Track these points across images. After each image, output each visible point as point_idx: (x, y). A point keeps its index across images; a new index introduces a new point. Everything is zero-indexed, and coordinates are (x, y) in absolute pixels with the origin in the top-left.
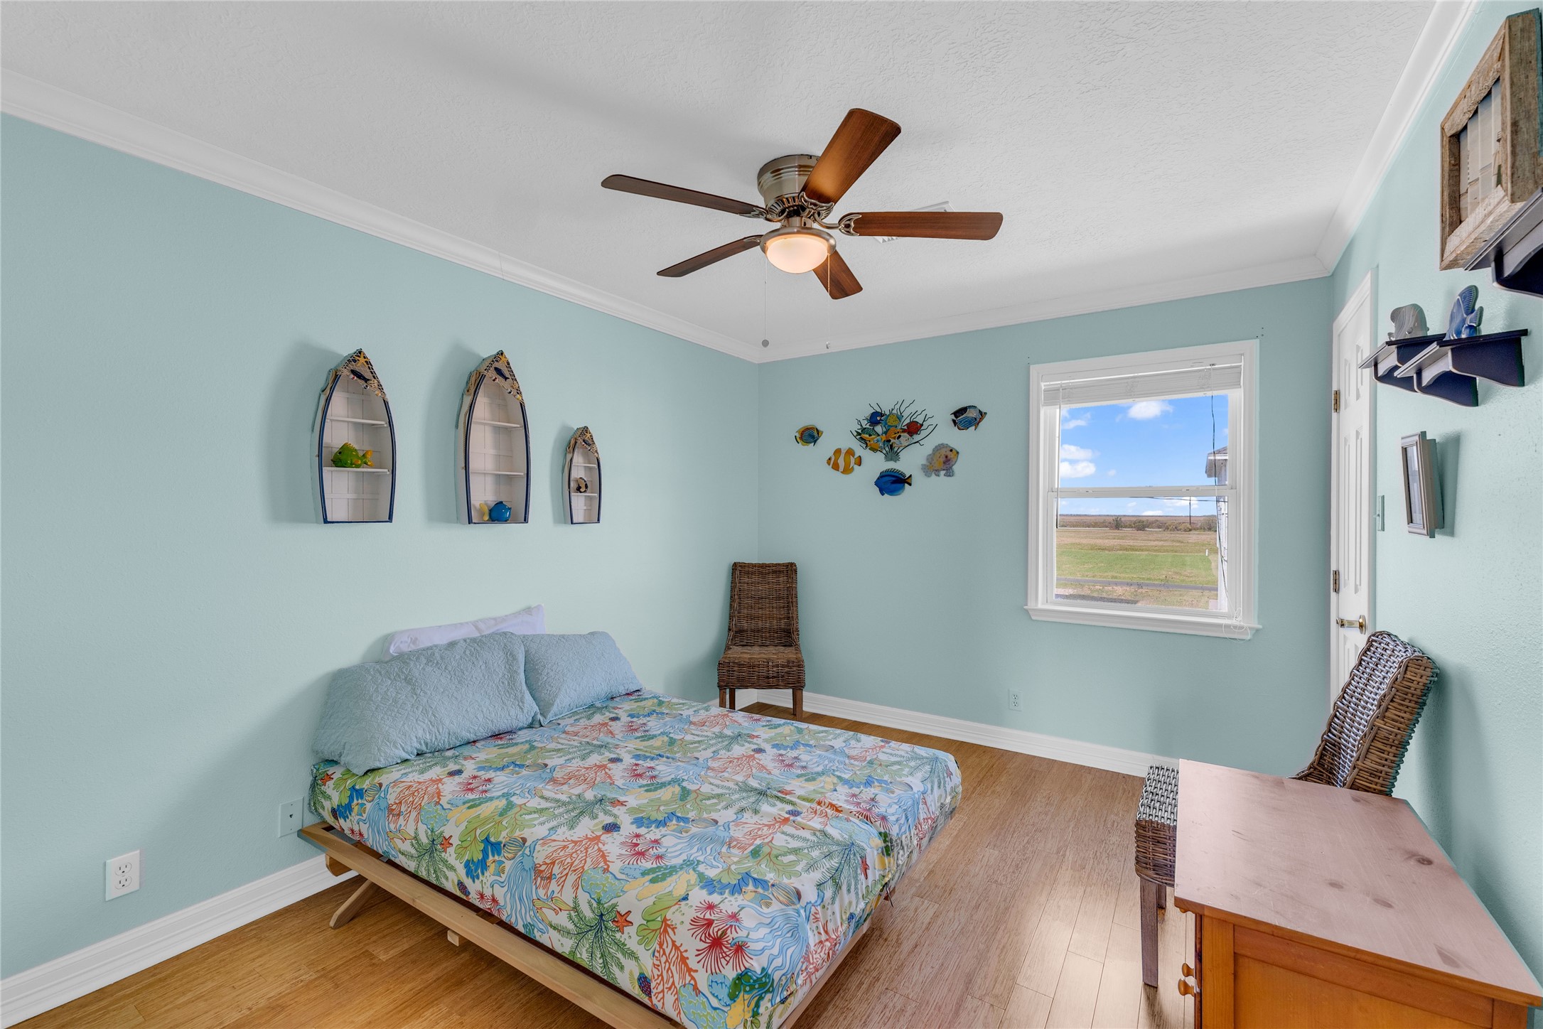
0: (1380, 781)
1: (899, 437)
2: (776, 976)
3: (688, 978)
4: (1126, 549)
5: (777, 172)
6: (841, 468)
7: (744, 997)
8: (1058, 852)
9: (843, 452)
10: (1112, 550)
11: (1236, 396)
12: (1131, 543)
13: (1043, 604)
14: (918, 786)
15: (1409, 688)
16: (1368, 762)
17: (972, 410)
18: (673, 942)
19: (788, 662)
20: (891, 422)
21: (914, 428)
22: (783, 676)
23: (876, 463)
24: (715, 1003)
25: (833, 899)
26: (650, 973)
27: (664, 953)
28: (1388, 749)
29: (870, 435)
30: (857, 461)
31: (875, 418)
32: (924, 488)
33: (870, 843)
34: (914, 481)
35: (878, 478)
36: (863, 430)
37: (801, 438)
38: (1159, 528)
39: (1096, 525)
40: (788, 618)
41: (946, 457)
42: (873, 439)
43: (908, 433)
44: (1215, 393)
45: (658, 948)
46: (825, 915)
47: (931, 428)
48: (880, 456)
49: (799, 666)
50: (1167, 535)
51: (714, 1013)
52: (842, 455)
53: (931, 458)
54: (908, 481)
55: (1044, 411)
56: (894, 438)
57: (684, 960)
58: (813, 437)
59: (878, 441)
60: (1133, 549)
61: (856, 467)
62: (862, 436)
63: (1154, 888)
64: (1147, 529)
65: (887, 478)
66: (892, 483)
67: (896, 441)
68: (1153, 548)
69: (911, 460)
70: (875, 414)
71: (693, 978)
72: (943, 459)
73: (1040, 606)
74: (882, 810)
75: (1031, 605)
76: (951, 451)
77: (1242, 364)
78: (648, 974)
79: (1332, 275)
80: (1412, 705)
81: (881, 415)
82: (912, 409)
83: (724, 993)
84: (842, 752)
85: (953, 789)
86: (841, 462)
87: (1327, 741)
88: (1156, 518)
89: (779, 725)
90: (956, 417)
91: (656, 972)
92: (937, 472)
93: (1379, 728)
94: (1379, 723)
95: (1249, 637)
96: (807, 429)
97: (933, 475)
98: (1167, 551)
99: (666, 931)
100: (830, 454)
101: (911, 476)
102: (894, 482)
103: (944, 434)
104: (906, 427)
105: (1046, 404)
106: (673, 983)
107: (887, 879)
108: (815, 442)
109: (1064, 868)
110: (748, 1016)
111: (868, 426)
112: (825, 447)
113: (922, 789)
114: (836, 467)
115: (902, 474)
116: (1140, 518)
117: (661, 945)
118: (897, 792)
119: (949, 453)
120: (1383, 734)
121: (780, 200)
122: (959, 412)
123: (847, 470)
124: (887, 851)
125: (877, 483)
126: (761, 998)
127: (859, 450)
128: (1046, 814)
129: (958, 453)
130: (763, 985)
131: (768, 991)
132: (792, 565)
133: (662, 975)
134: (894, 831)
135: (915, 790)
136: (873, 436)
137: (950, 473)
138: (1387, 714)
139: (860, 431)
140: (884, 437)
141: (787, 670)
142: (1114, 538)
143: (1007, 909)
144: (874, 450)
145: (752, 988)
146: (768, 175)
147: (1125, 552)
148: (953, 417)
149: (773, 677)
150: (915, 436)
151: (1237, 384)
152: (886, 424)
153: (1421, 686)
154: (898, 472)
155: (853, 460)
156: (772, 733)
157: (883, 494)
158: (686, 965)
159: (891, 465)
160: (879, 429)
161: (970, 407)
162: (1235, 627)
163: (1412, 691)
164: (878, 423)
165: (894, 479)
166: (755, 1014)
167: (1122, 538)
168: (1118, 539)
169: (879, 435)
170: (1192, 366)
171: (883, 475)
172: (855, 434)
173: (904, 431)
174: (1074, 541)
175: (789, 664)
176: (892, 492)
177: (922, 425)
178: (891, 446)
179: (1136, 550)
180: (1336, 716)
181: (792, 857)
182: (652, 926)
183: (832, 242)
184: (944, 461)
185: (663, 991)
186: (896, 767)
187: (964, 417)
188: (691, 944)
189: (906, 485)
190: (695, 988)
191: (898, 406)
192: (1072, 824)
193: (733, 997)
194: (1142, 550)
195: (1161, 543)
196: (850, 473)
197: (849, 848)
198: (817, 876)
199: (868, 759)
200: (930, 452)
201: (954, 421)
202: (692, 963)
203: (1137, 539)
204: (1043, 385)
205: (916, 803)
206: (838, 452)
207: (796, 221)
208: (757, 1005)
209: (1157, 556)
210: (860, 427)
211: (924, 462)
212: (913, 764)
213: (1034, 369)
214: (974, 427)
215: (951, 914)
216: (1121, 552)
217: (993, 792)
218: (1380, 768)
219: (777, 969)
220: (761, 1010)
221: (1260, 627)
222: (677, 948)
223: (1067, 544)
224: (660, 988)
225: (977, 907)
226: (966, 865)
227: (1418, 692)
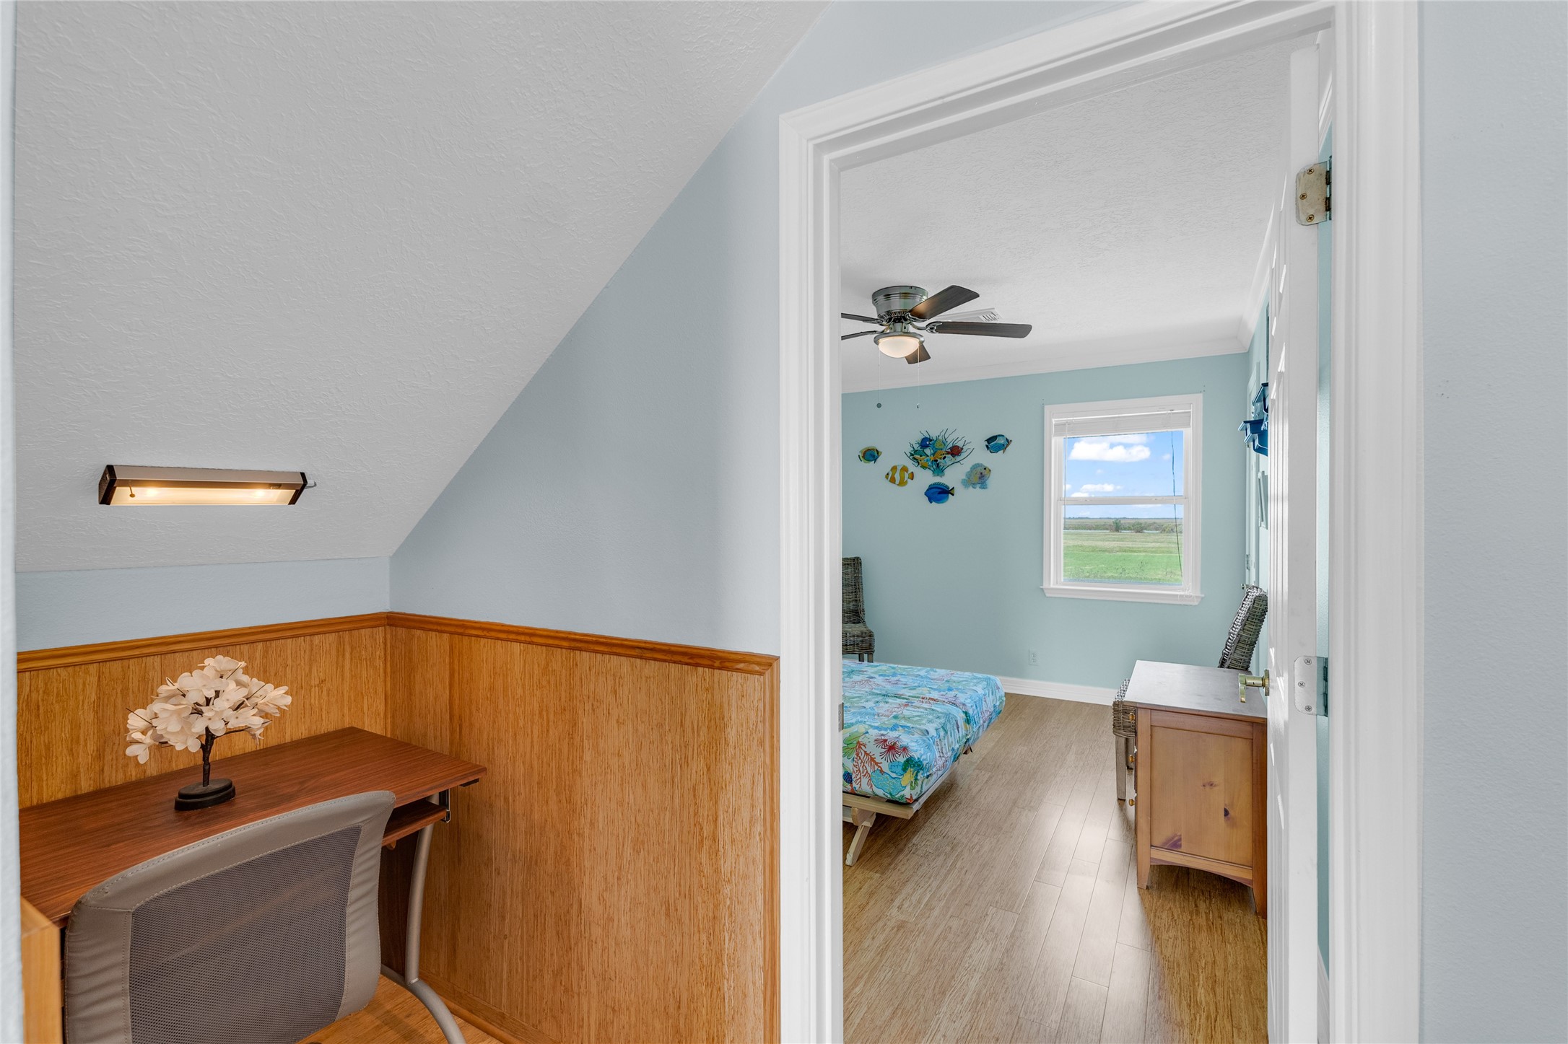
0: (1241, 665)
1: (945, 458)
2: (925, 763)
3: (876, 767)
4: (1125, 551)
5: (888, 296)
6: (897, 482)
7: (910, 770)
8: (1066, 747)
9: (899, 468)
10: (1112, 552)
11: (1188, 432)
12: (1130, 544)
13: (1054, 585)
14: (981, 692)
15: (1255, 612)
16: (1235, 655)
17: (1001, 438)
18: (865, 752)
19: (862, 633)
20: (937, 445)
21: (956, 451)
22: (858, 644)
23: (926, 478)
24: (894, 775)
25: (944, 737)
26: (852, 770)
27: (860, 758)
28: (1245, 646)
29: (921, 456)
30: (910, 476)
31: (926, 442)
32: (964, 498)
33: (960, 717)
34: (956, 492)
35: (928, 490)
36: (915, 451)
37: (864, 457)
38: (1157, 530)
39: (1097, 527)
40: (856, 601)
41: (981, 474)
42: (923, 459)
43: (952, 455)
44: (1173, 430)
45: (856, 756)
46: (941, 744)
47: (969, 451)
48: (928, 473)
49: (870, 636)
50: (1163, 537)
51: (894, 781)
52: (898, 472)
53: (969, 475)
54: (951, 492)
55: (1054, 440)
56: (941, 459)
57: (873, 759)
58: (873, 456)
59: (927, 460)
60: (1132, 550)
61: (909, 480)
62: (915, 456)
63: (1123, 741)
64: (1145, 531)
65: (935, 490)
66: (939, 493)
67: (942, 461)
68: (1150, 549)
69: (953, 476)
70: (924, 440)
71: (879, 767)
72: (979, 475)
73: (1052, 586)
74: (962, 700)
75: (1045, 586)
76: (985, 469)
77: (1191, 410)
78: (850, 771)
79: (1248, 352)
80: (1257, 621)
81: (930, 440)
82: (954, 436)
83: (899, 770)
84: (927, 678)
85: (1000, 698)
86: (897, 477)
87: (1225, 654)
88: (1154, 521)
89: (877, 666)
90: (989, 443)
91: (855, 769)
92: (974, 485)
93: (1241, 636)
94: (1241, 633)
95: (1196, 603)
96: (869, 450)
97: (971, 487)
98: (1163, 552)
99: (860, 747)
100: (888, 469)
101: (953, 488)
102: (940, 493)
103: (978, 455)
104: (949, 450)
105: (1056, 435)
106: (867, 772)
107: (968, 737)
108: (875, 460)
109: (1071, 753)
110: (913, 780)
111: (919, 449)
112: (884, 464)
113: (983, 693)
114: (893, 481)
115: (947, 487)
116: (1140, 521)
117: (857, 755)
118: (969, 693)
119: (983, 471)
120: (1243, 638)
121: (889, 313)
122: (990, 440)
123: (902, 483)
124: (968, 721)
125: (926, 494)
126: (918, 772)
127: (912, 467)
128: (1058, 728)
129: (990, 471)
130: (919, 766)
131: (921, 769)
132: (858, 559)
133: (859, 770)
134: (971, 712)
135: (979, 693)
136: (923, 457)
137: (983, 486)
138: (1245, 627)
139: (913, 452)
140: (932, 458)
141: (861, 639)
142: (1114, 541)
143: (1035, 773)
144: (924, 467)
145: (914, 766)
146: (881, 298)
147: (1124, 553)
148: (986, 443)
149: (851, 645)
150: (956, 457)
151: (1188, 425)
152: (934, 447)
153: (1261, 611)
154: (943, 485)
155: (907, 476)
156: (875, 669)
157: (931, 503)
158: (875, 761)
159: (937, 480)
160: (928, 451)
161: (1000, 435)
162: (1186, 596)
163: (1257, 614)
164: (927, 446)
165: (940, 490)
166: (916, 779)
167: (1122, 540)
168: (1117, 541)
169: (928, 456)
170: (1158, 411)
171: (931, 488)
172: (909, 455)
173: (948, 453)
174: (1076, 543)
175: (862, 635)
176: (939, 501)
177: (962, 449)
178: (938, 464)
179: (1135, 552)
180: (1229, 638)
181: (918, 718)
182: (850, 746)
183: (922, 339)
184: (980, 477)
185: (860, 778)
186: (964, 683)
187: (995, 443)
188: (876, 751)
189: (950, 495)
190: (882, 771)
191: (943, 434)
192: (1075, 733)
193: (905, 770)
194: (1140, 552)
195: (1158, 545)
196: (904, 485)
197: (948, 715)
198: (935, 725)
199: (945, 679)
200: (969, 470)
201: (987, 446)
202: (878, 759)
203: (1135, 541)
204: (1054, 421)
205: (980, 700)
206: (894, 468)
207: (898, 326)
208: (917, 775)
209: (1153, 557)
210: (912, 449)
211: (964, 477)
212: (975, 681)
213: (1047, 409)
214: (1002, 451)
215: (1000, 777)
216: (1120, 554)
217: (1021, 718)
218: (1242, 657)
219: (924, 760)
220: (919, 778)
221: (1203, 595)
222: (868, 754)
223: (1070, 547)
224: (858, 777)
225: (1016, 773)
226: (1006, 755)
227: (1260, 614)
